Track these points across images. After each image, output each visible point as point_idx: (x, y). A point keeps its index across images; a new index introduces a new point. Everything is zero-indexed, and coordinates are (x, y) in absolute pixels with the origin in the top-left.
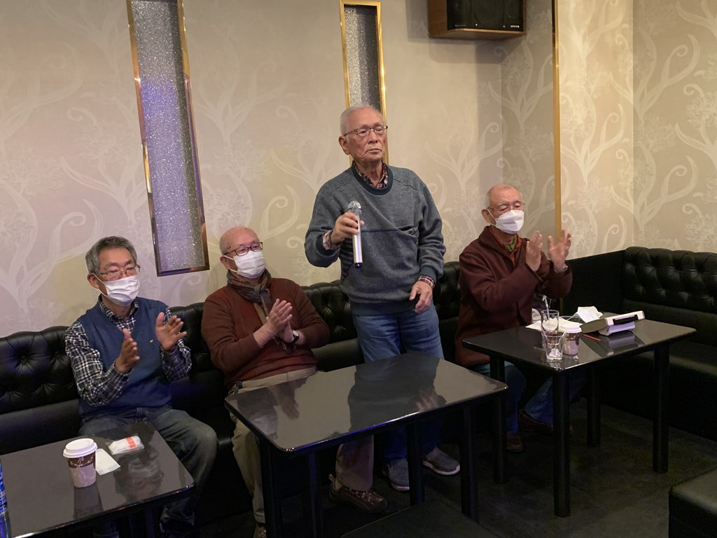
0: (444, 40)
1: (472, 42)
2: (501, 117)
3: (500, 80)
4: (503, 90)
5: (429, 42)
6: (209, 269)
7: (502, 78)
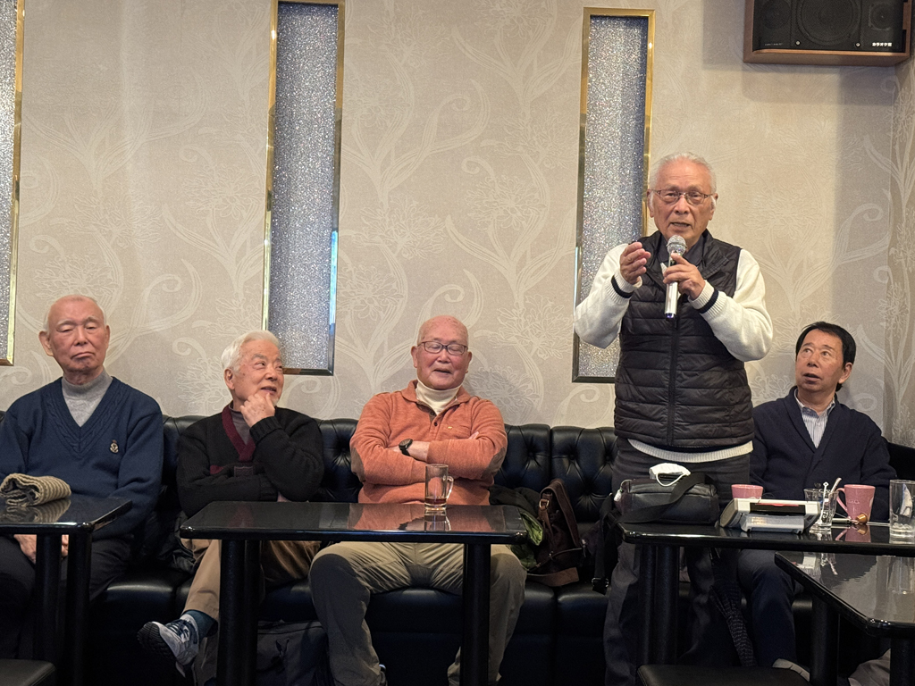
0: (773, 67)
1: (836, 69)
2: (889, 196)
4: (893, 151)
5: (744, 70)
6: (332, 375)
7: (894, 131)
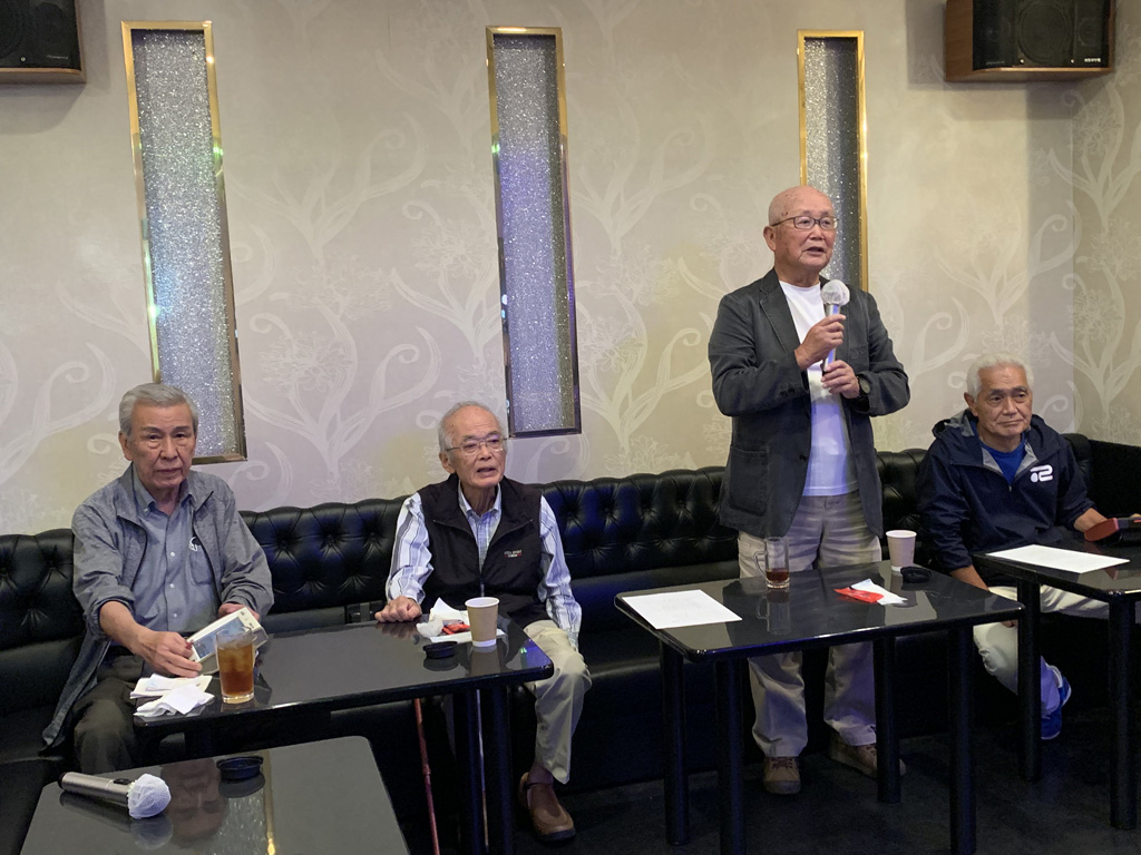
0: (970, 85)
1: (1021, 85)
2: (1071, 204)
3: (1071, 146)
4: (1075, 162)
5: (945, 89)
6: (580, 432)
7: (1074, 143)
